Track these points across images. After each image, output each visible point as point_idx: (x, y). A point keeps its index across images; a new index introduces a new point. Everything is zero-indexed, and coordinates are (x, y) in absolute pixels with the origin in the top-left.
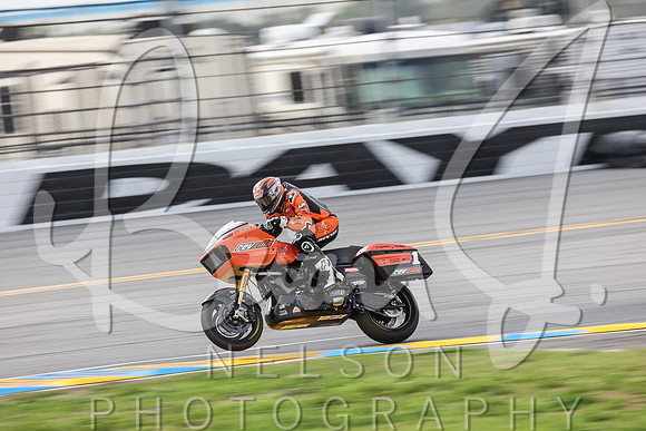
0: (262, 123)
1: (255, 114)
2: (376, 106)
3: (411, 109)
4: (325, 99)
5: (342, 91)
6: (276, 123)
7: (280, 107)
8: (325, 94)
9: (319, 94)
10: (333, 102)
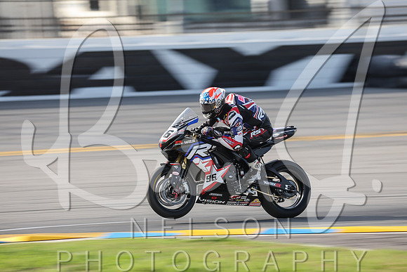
4: (118, 9)
8: (117, 4)
9: (112, 4)
10: (125, 12)
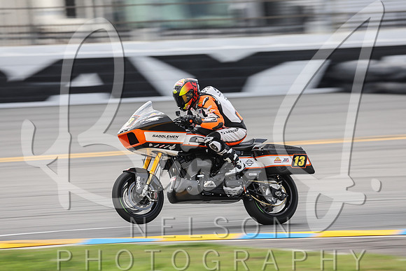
0: (39, 34)
1: (31, 26)
2: (141, 26)
3: (170, 30)
5: (110, 10)
6: (50, 35)
7: (54, 20)
8: (94, 12)
9: (89, 11)
